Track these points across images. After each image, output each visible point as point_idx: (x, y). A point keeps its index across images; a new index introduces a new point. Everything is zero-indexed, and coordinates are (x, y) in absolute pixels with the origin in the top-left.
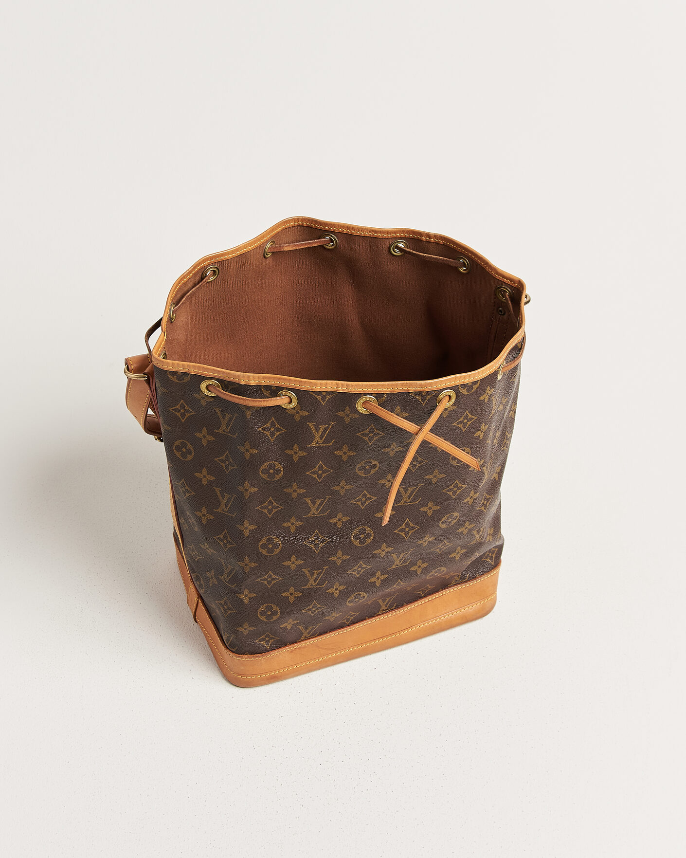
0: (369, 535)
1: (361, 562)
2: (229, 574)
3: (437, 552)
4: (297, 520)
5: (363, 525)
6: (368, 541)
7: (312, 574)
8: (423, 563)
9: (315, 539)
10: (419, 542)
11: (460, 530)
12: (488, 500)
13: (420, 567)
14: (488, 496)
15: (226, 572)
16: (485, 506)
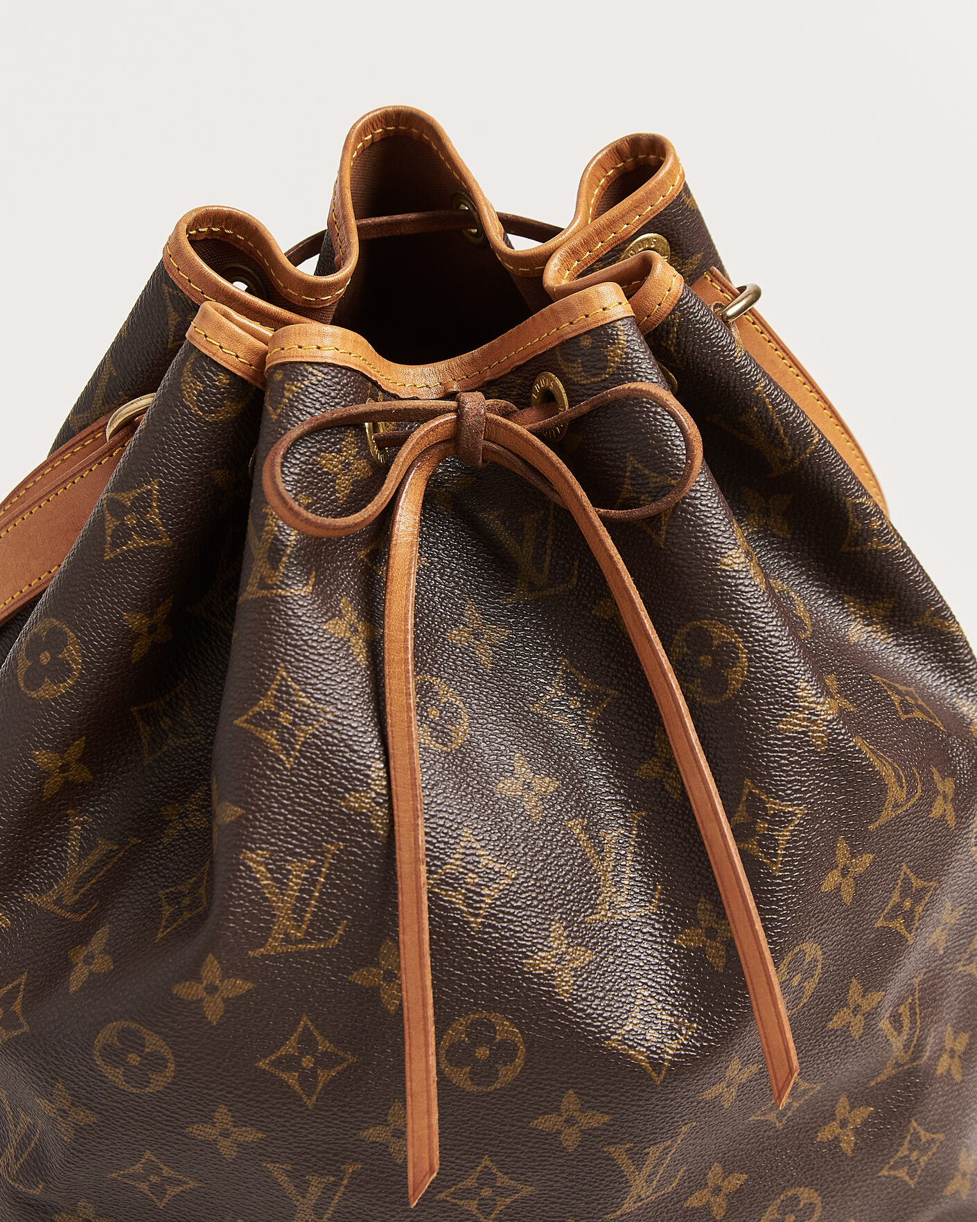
0: (505, 1051)
1: (486, 1161)
2: (22, 1146)
3: (771, 1126)
4: (226, 974)
5: (484, 1007)
6: (507, 1074)
7: (303, 1188)
8: (728, 1172)
9: (302, 1053)
10: (709, 1094)
11: (835, 1023)
12: (918, 896)
13: (717, 1190)
14: (917, 883)
15: (14, 1139)
16: (909, 918)
